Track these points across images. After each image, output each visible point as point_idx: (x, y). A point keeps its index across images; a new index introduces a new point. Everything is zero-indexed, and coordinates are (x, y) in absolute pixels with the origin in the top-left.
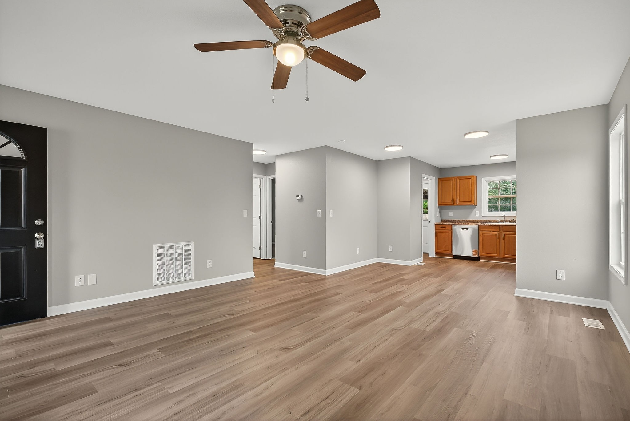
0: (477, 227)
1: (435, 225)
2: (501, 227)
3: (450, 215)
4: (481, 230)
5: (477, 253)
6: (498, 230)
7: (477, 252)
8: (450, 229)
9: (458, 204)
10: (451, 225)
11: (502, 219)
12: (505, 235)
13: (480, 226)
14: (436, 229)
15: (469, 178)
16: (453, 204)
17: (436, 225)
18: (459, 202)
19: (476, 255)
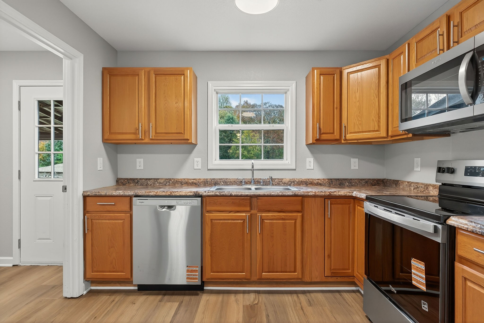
0: (197, 202)
1: (85, 197)
2: (254, 200)
3: (138, 168)
4: (208, 208)
5: (198, 274)
6: (248, 209)
7: (195, 271)
8: (127, 208)
9: (152, 139)
10: (131, 197)
11: (248, 176)
12: (262, 220)
13: (204, 199)
14: (88, 209)
15: (180, 73)
16: (142, 139)
17: (88, 199)
18: (156, 133)
19: (196, 279)
